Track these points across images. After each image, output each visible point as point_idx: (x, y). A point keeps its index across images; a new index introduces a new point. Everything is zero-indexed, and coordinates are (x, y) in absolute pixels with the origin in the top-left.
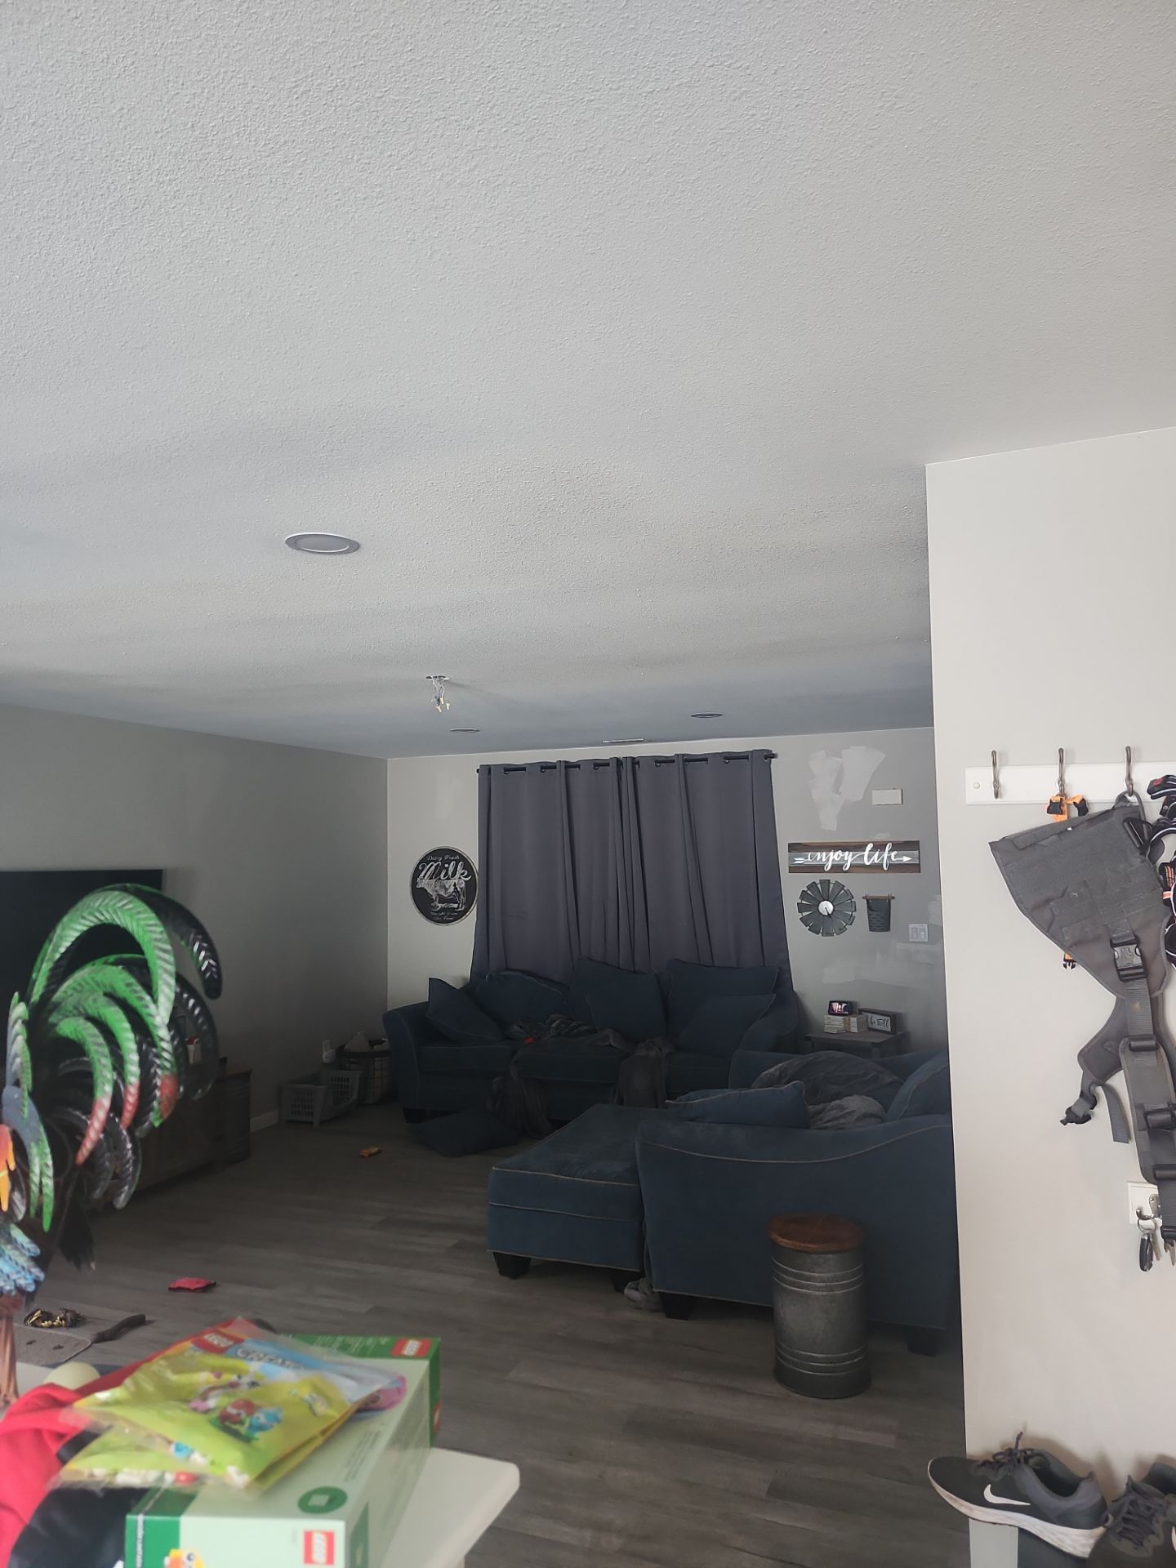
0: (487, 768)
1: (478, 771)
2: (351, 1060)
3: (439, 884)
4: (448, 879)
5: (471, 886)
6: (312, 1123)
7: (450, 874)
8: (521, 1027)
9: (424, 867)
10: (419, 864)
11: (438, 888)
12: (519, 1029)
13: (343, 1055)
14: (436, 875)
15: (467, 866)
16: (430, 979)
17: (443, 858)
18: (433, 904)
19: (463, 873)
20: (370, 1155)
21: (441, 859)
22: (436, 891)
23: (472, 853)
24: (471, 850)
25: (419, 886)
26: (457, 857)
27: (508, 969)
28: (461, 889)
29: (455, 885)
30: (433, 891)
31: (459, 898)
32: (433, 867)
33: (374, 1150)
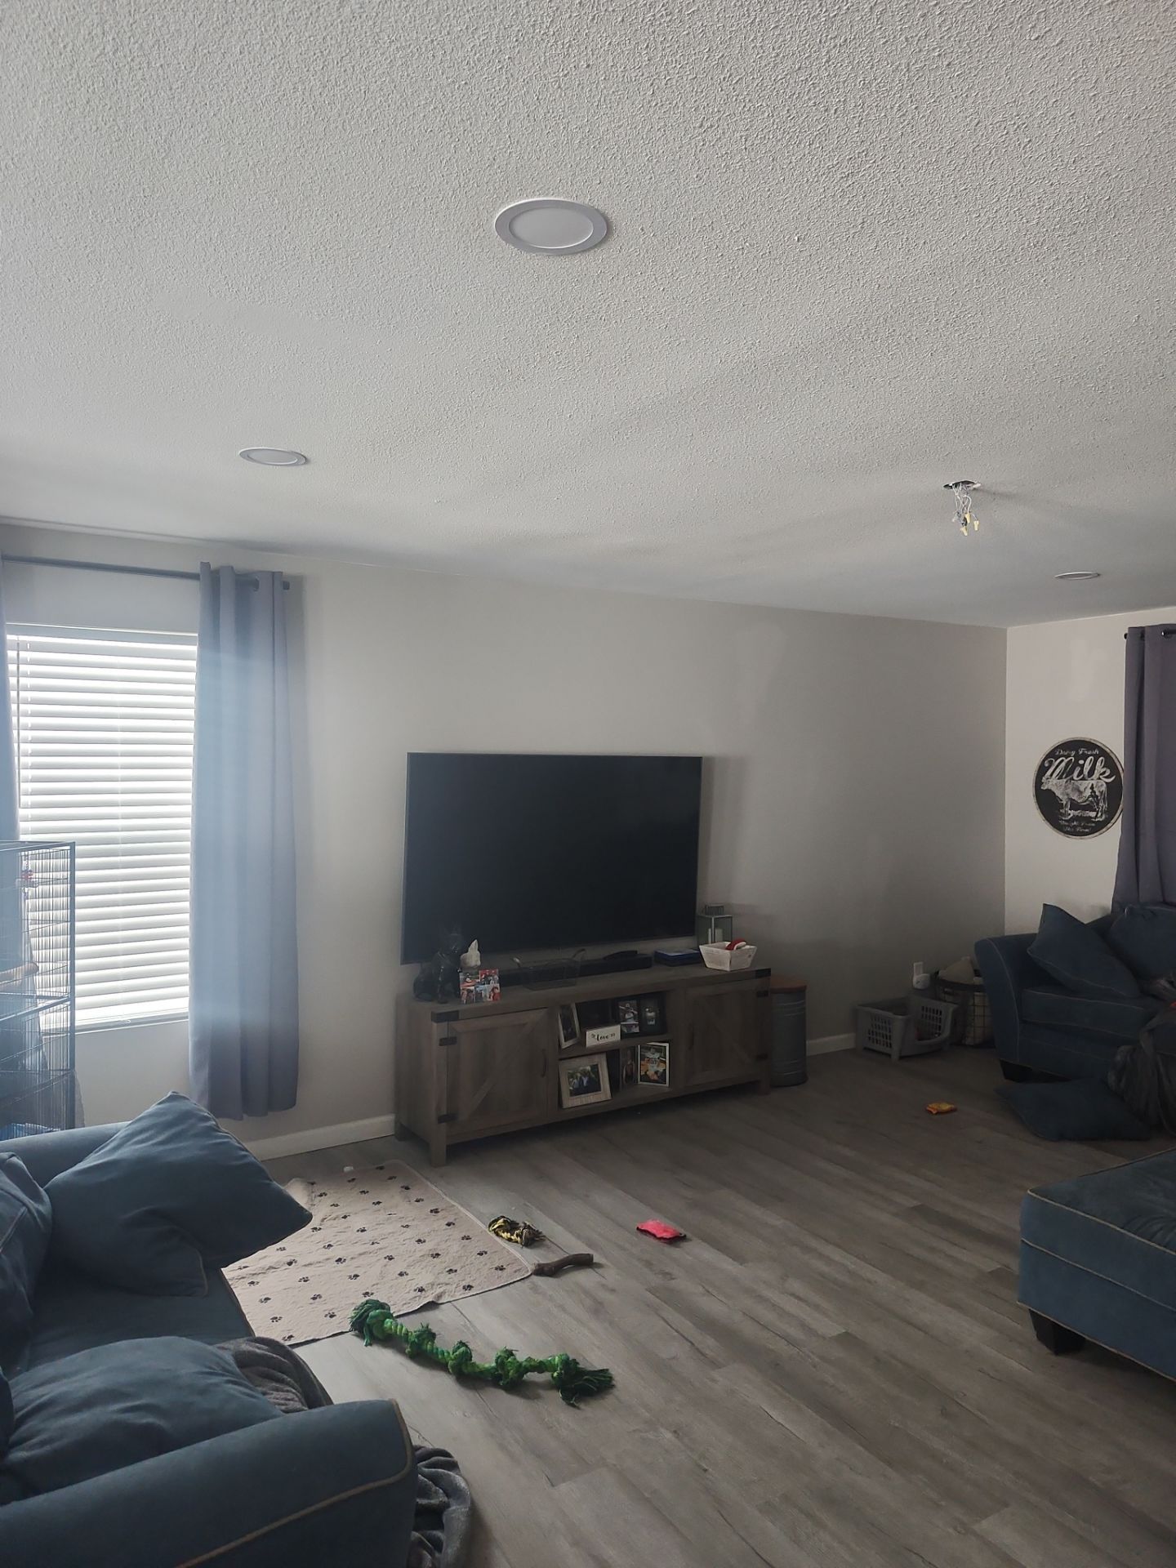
0: (1140, 630)
1: (1125, 637)
2: (946, 990)
3: (1070, 786)
4: (1083, 779)
5: (1114, 790)
6: (889, 1055)
7: (1086, 772)
8: (1171, 983)
9: (1051, 763)
10: (1044, 761)
11: (1069, 791)
12: (1167, 986)
13: (938, 985)
14: (1067, 773)
15: (1110, 762)
16: (1045, 905)
17: (1077, 752)
18: (1062, 811)
19: (1104, 773)
20: (938, 1113)
21: (1073, 753)
22: (1068, 795)
23: (1117, 745)
24: (1115, 742)
25: (1044, 787)
26: (1097, 752)
27: (1165, 903)
28: (1101, 793)
29: (1092, 788)
30: (1062, 794)
31: (1098, 804)
32: (1063, 764)
33: (946, 1107)
